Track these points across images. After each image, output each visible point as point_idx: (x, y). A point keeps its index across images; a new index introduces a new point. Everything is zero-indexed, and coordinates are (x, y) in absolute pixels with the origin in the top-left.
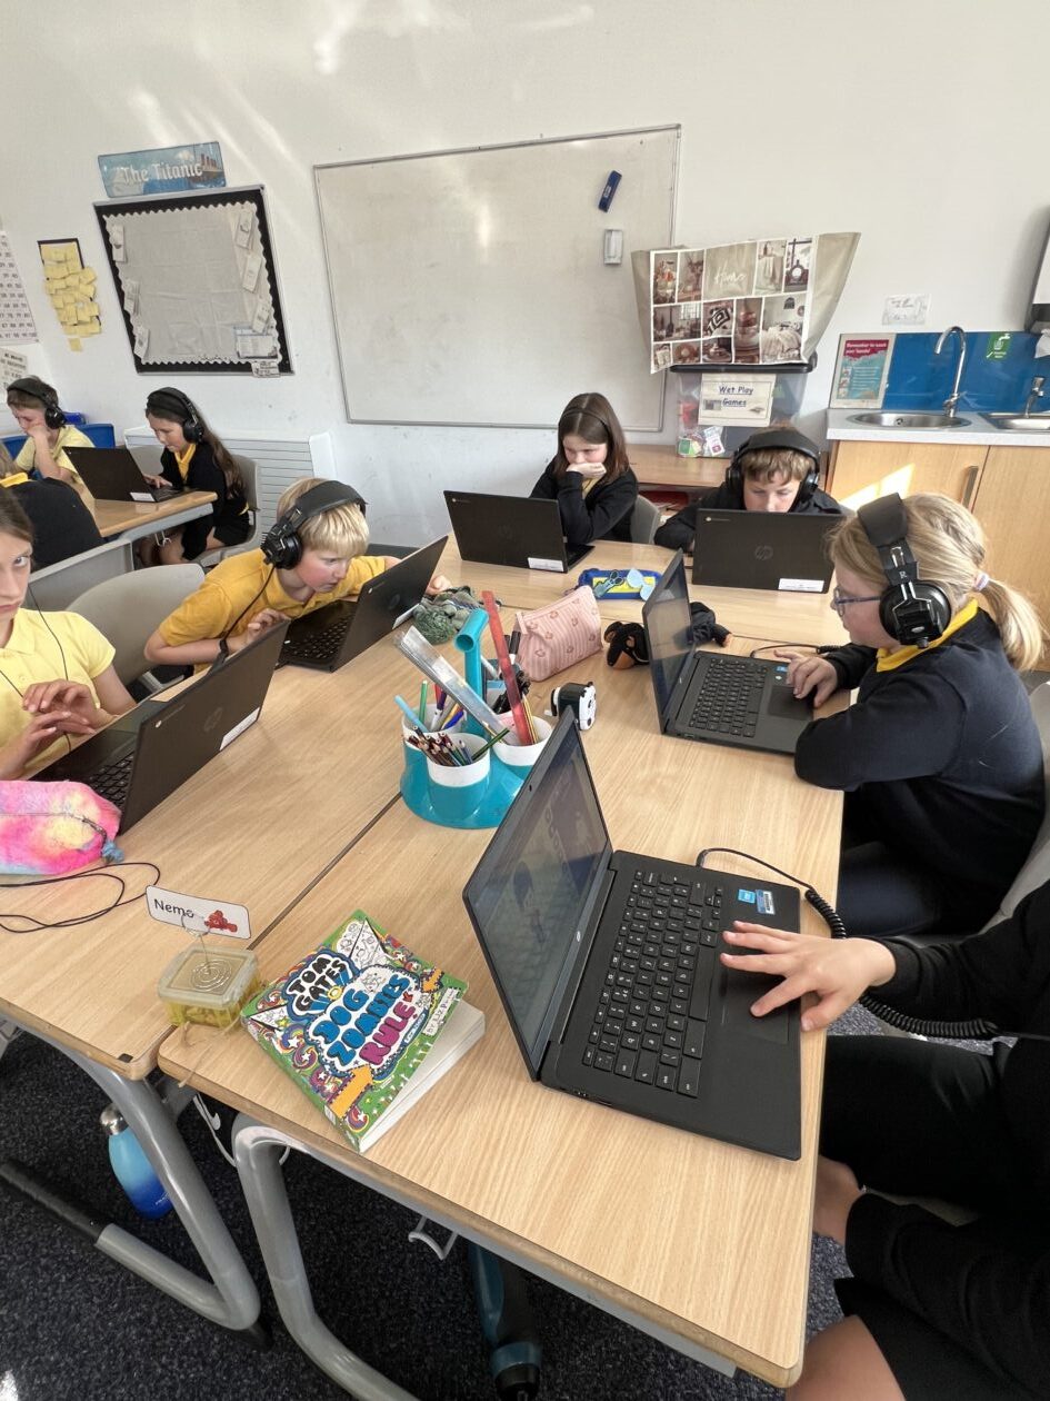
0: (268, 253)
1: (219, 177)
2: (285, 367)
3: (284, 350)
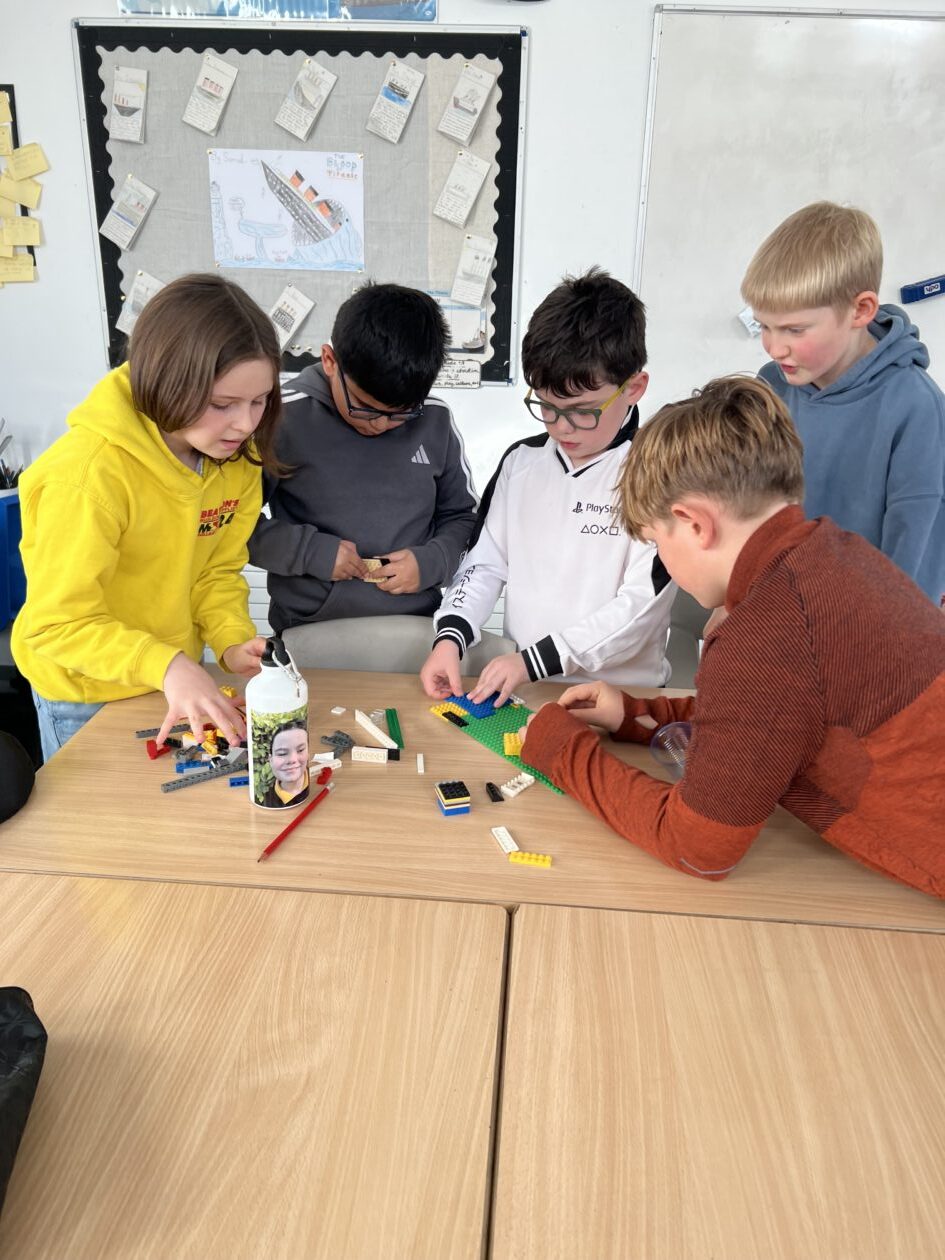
0: (507, 157)
2: (499, 371)
3: (503, 339)
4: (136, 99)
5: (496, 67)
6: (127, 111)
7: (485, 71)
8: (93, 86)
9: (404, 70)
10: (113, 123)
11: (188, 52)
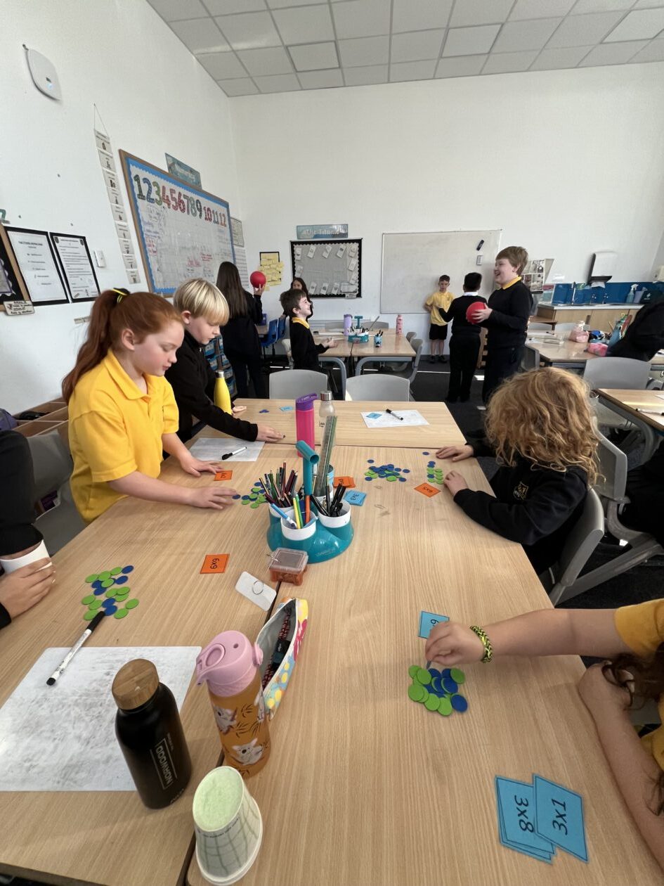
0: (360, 259)
1: (346, 235)
2: (359, 295)
3: (360, 290)
4: (300, 253)
5: (358, 244)
6: (298, 255)
7: (356, 246)
8: (293, 251)
9: (342, 246)
10: (296, 257)
11: (308, 245)
